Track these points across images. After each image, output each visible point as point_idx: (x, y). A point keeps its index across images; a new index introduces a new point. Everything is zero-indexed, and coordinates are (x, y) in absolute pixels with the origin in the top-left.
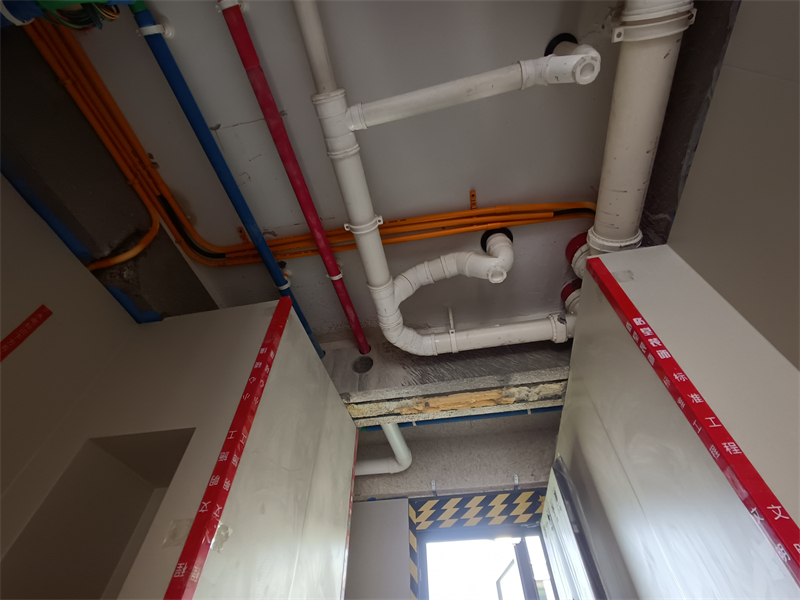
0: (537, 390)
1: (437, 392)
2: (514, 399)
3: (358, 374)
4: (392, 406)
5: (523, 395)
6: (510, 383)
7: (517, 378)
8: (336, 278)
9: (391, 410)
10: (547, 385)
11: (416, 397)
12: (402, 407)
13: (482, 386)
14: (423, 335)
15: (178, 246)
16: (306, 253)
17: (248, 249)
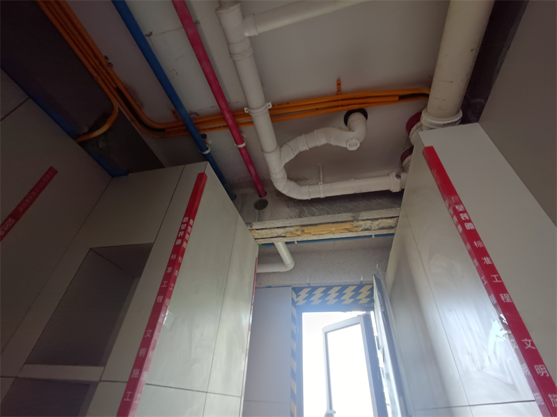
0: (377, 222)
1: (310, 223)
2: (361, 229)
3: (257, 211)
4: (281, 231)
5: (367, 226)
6: (359, 218)
7: (364, 215)
8: (241, 146)
9: (280, 233)
10: (384, 220)
11: (296, 226)
12: (287, 232)
13: (340, 220)
14: (301, 185)
15: (133, 124)
16: (220, 128)
17: (180, 125)
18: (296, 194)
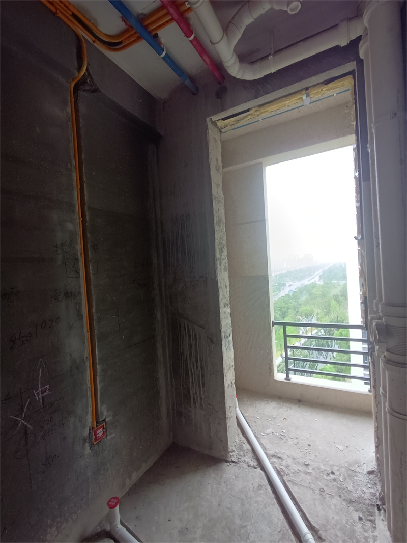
1: (266, 101)
3: (219, 100)
8: (192, 38)
11: (254, 107)
13: (292, 91)
14: (253, 63)
15: (95, 45)
16: (167, 22)
17: (133, 32)
18: (249, 75)
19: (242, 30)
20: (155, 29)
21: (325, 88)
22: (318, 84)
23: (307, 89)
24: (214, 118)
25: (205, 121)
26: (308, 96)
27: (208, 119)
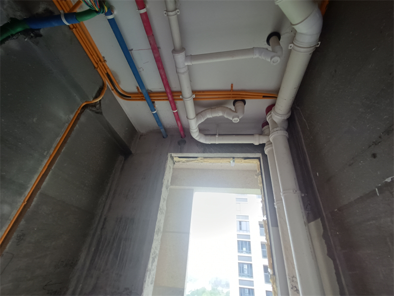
1: (209, 156)
3: (180, 146)
8: (175, 111)
11: (201, 157)
14: (206, 135)
15: (112, 91)
16: (164, 100)
17: (140, 95)
18: (203, 140)
19: (205, 119)
20: (155, 100)
21: (243, 161)
22: (240, 158)
23: (234, 158)
24: (173, 155)
25: (167, 154)
26: (234, 161)
27: (169, 154)
